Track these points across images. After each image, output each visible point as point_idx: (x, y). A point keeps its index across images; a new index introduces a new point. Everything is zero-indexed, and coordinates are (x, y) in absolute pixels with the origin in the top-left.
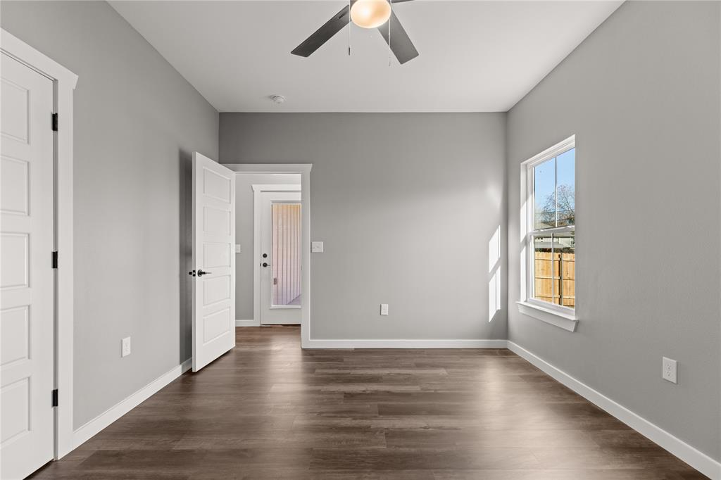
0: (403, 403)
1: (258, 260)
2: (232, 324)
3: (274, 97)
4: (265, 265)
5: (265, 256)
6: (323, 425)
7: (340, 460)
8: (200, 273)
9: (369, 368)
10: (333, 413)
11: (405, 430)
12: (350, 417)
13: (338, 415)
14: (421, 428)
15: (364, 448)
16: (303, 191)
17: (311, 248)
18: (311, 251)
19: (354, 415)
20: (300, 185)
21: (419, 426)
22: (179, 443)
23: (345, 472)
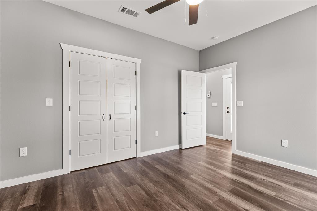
0: (250, 194)
1: (225, 110)
2: (205, 135)
3: (213, 38)
4: (228, 112)
5: (228, 108)
6: (199, 182)
7: (189, 195)
8: (184, 114)
9: (255, 172)
10: (209, 180)
11: (232, 203)
12: (214, 185)
13: (210, 182)
14: (243, 208)
15: (203, 197)
16: (232, 77)
17: (237, 104)
18: (237, 106)
19: (216, 185)
20: (231, 75)
21: (242, 207)
22: (157, 165)
23: (185, 199)
